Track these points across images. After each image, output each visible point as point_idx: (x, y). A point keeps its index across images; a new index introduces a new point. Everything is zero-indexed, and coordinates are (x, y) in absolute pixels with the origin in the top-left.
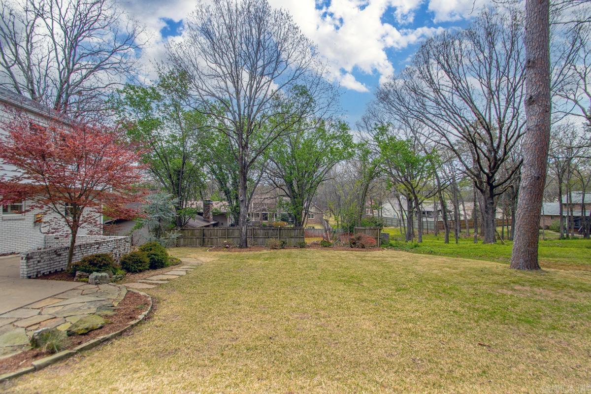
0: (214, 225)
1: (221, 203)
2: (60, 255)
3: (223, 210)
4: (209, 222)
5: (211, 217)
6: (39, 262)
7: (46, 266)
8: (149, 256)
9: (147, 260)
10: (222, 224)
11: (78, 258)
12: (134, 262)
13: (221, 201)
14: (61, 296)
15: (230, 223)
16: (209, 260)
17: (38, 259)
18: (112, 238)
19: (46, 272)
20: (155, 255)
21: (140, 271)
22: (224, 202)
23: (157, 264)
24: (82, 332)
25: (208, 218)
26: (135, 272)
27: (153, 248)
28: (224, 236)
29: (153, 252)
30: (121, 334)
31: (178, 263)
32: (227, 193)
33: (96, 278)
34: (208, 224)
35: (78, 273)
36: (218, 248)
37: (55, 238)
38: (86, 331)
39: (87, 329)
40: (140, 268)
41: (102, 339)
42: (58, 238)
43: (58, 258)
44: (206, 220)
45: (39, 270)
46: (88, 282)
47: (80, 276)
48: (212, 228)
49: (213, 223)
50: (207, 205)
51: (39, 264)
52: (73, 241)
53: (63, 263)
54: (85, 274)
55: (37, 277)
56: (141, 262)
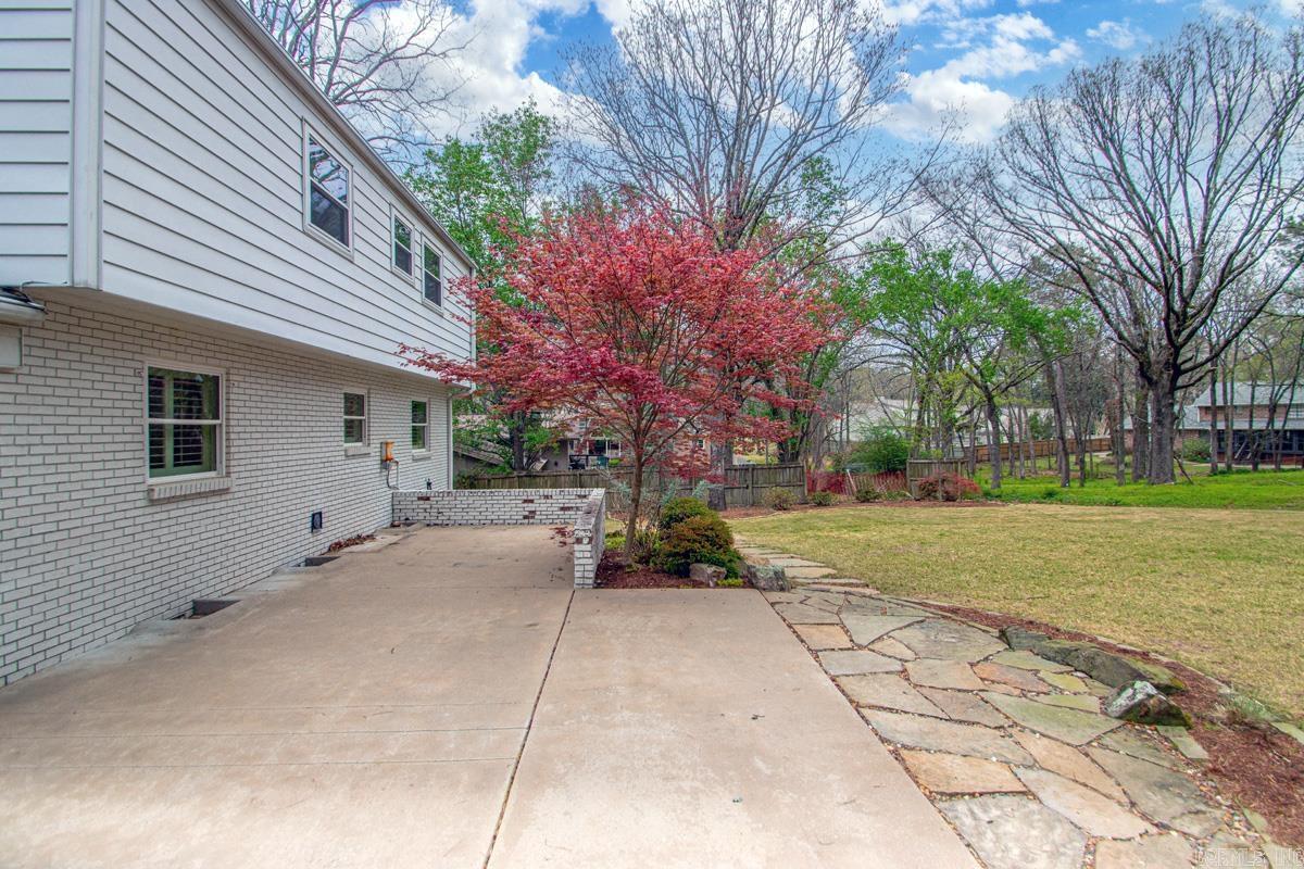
37: (420, 499)
42: (428, 499)
46: (752, 587)
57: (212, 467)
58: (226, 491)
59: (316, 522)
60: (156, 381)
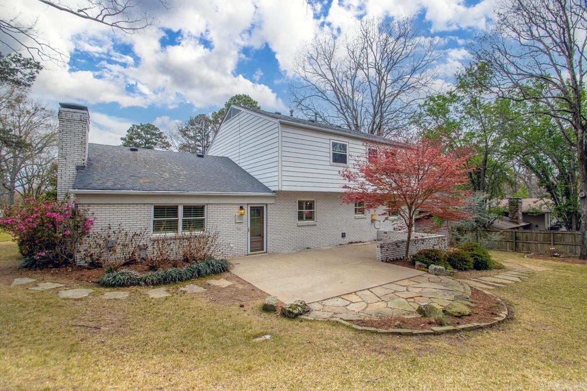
0: (525, 227)
1: (542, 202)
2: (398, 247)
3: (544, 209)
4: (517, 223)
5: (521, 218)
6: (387, 250)
7: (391, 254)
8: (472, 256)
9: (471, 260)
10: (537, 226)
11: (414, 250)
12: (460, 260)
13: (542, 198)
14: (413, 279)
15: (549, 226)
16: (540, 269)
17: (387, 248)
18: (433, 236)
19: (391, 258)
20: (478, 256)
21: (466, 269)
22: (546, 200)
23: (481, 265)
24: (456, 314)
25: (517, 218)
26: (460, 269)
27: (475, 248)
28: (547, 242)
29: (475, 252)
30: (491, 326)
31: (500, 268)
32: (550, 188)
33: (435, 269)
34: (518, 226)
35: (417, 263)
36: (538, 255)
37: (385, 233)
38: (459, 315)
39: (459, 313)
40: (466, 267)
41: (478, 326)
42: (386, 233)
43: (398, 249)
44: (514, 220)
45: (387, 256)
46: (428, 272)
47: (420, 266)
48: (522, 230)
49: (523, 224)
50: (515, 204)
51: (387, 252)
52: (409, 237)
53: (401, 253)
54: (423, 264)
55: (386, 262)
56: (465, 261)
57: (314, 220)
58: (316, 225)
59: (343, 235)
60: (300, 203)
